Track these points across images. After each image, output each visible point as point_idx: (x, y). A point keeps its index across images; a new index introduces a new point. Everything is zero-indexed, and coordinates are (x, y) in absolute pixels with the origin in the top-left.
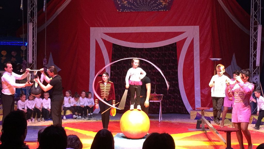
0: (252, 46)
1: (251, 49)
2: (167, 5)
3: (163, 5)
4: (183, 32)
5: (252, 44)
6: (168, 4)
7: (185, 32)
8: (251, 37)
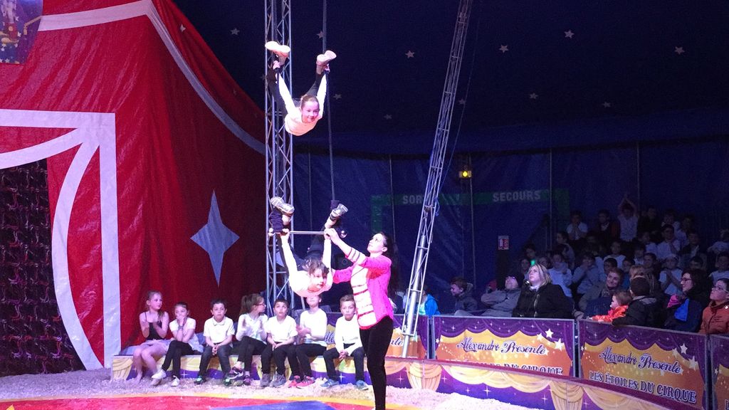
0: (271, 168)
1: (270, 175)
2: (16, 45)
3: (4, 45)
4: (68, 130)
5: (270, 160)
6: (19, 44)
7: (73, 129)
8: (267, 142)
